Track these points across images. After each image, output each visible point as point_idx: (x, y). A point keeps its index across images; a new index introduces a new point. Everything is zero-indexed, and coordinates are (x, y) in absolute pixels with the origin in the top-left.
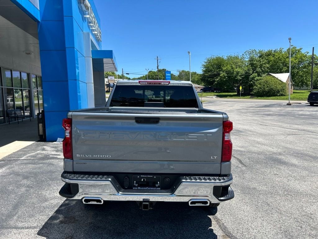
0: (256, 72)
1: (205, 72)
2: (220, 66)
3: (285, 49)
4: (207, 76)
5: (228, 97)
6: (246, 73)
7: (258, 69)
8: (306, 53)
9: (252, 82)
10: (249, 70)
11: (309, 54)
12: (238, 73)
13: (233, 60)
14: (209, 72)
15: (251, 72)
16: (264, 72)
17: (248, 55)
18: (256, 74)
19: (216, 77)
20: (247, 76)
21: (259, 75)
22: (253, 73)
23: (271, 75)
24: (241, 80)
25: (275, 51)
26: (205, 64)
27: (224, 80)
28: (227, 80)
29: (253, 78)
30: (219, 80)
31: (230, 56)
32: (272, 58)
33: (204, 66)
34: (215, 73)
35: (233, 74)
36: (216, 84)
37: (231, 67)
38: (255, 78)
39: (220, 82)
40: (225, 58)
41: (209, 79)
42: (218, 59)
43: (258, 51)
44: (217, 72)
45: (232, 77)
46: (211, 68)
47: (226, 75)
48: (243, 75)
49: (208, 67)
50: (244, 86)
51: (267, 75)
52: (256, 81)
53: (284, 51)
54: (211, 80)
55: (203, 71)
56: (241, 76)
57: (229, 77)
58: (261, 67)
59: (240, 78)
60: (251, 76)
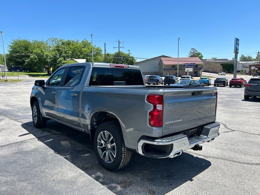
0: (62, 57)
1: (12, 52)
2: (27, 48)
3: (80, 41)
4: (14, 56)
5: (40, 76)
6: (55, 57)
7: (64, 54)
8: (95, 46)
9: (59, 65)
10: (56, 54)
11: (96, 47)
12: (47, 56)
13: (39, 45)
14: (17, 52)
15: (58, 56)
16: (68, 57)
17: (51, 42)
18: (63, 58)
19: (24, 58)
20: (55, 59)
21: (65, 59)
22: (60, 57)
23: (74, 60)
24: (50, 62)
25: (73, 42)
26: (12, 45)
27: (35, 61)
28: (38, 62)
29: (60, 61)
30: (29, 61)
31: (35, 41)
32: (72, 46)
33: (11, 46)
34: (24, 54)
35: (43, 57)
36: (27, 65)
37: (41, 51)
38: (62, 61)
39: (30, 62)
40: (32, 42)
41: (17, 60)
42: (25, 41)
43: (59, 39)
44: (25, 54)
45: (43, 60)
46: (18, 49)
47: (37, 57)
48: (52, 59)
49: (15, 48)
50: (54, 67)
51: (71, 59)
52: (63, 64)
53: (79, 43)
54: (20, 61)
55: (10, 51)
56: (50, 59)
57: (39, 59)
58: (65, 53)
59: (49, 60)
60: (59, 59)
